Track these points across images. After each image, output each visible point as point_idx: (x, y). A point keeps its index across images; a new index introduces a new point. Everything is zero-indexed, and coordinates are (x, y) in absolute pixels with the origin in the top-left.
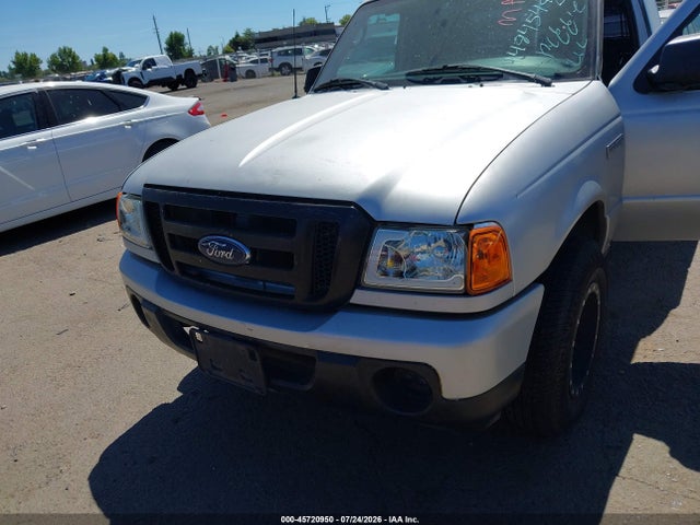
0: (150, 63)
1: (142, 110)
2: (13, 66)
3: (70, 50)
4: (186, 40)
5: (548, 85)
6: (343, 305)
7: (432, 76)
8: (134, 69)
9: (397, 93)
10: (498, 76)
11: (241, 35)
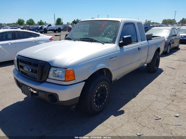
0: (50, 25)
1: (37, 38)
2: (17, 22)
3: (32, 20)
4: (62, 20)
5: (103, 44)
6: (45, 81)
7: (84, 39)
8: (45, 26)
9: (77, 42)
10: (96, 41)
11: (76, 20)
